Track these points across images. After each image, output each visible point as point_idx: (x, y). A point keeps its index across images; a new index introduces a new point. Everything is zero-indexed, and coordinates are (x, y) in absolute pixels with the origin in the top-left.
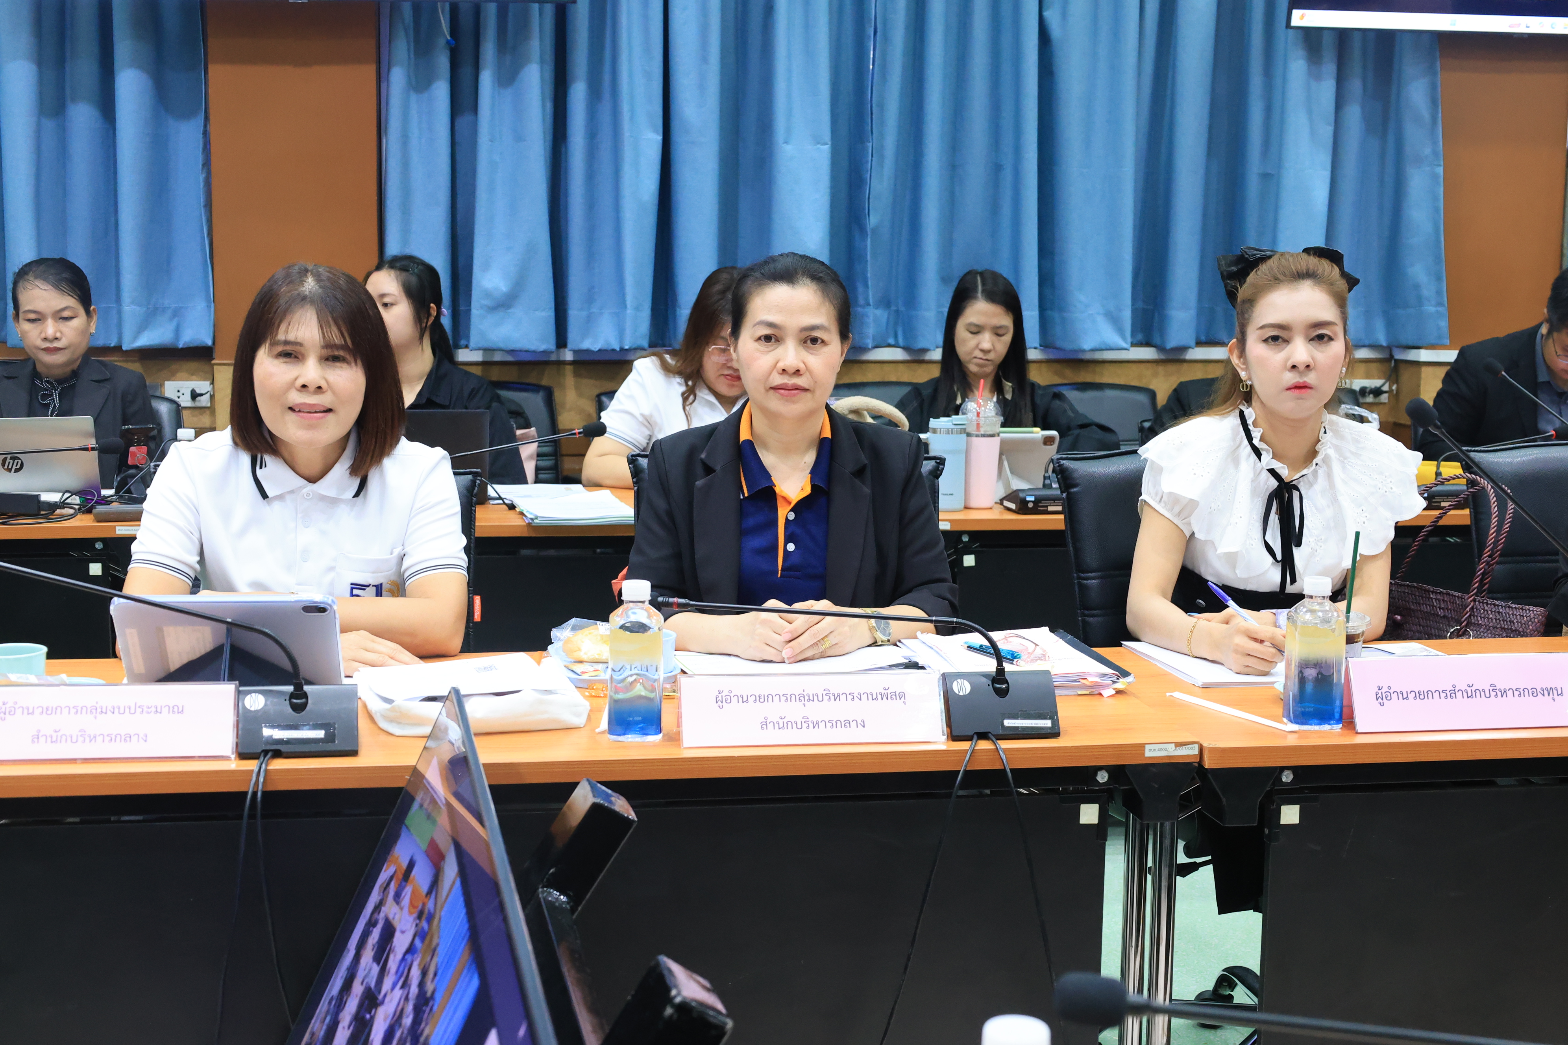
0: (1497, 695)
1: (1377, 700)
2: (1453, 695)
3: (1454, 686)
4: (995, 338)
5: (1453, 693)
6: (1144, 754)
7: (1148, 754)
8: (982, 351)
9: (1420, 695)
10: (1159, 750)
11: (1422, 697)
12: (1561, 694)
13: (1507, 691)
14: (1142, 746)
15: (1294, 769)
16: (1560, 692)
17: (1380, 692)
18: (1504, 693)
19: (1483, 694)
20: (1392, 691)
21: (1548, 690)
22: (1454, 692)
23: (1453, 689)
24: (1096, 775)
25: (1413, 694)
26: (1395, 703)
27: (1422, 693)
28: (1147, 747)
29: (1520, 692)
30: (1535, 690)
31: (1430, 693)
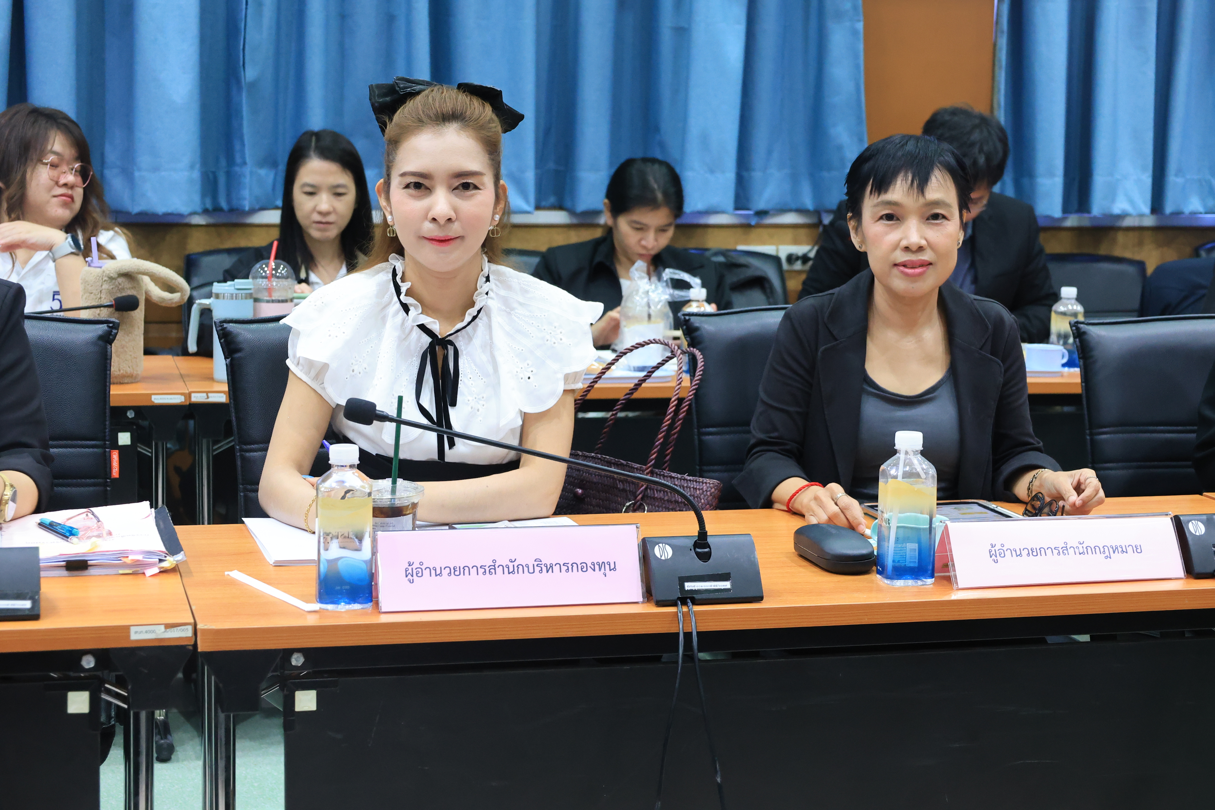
0: (541, 570)
1: (407, 576)
2: (493, 571)
3: (494, 561)
4: (332, 198)
5: (492, 569)
6: (129, 636)
7: (134, 637)
8: (320, 213)
9: (455, 571)
10: (146, 632)
11: (457, 573)
12: (614, 569)
13: (554, 566)
14: (126, 629)
15: (305, 652)
16: (612, 567)
17: (410, 568)
18: (550, 568)
19: (526, 569)
20: (423, 567)
21: (599, 565)
22: (493, 567)
23: (493, 564)
24: (80, 660)
25: (448, 570)
26: (426, 581)
27: (458, 569)
28: (133, 629)
29: (568, 567)
30: (585, 565)
31: (467, 569)
